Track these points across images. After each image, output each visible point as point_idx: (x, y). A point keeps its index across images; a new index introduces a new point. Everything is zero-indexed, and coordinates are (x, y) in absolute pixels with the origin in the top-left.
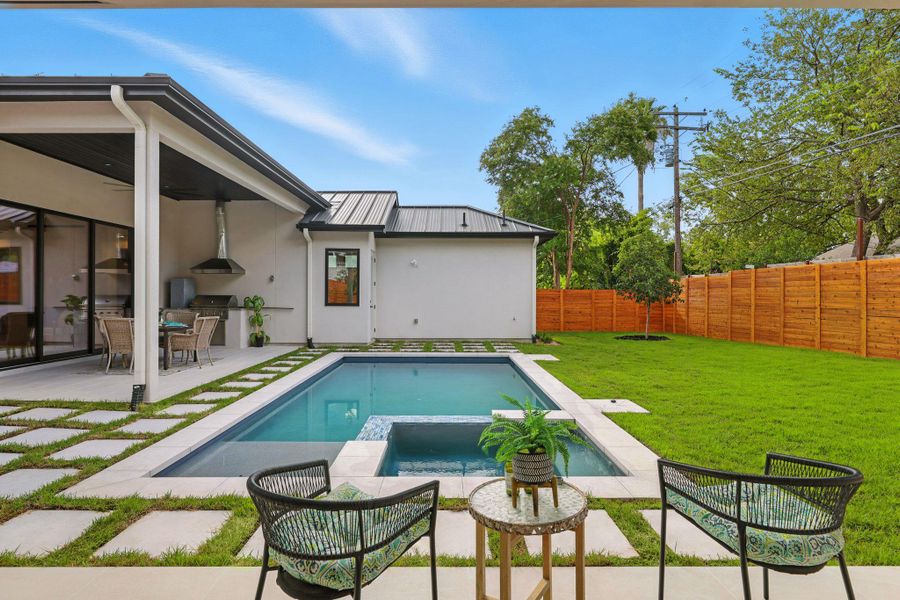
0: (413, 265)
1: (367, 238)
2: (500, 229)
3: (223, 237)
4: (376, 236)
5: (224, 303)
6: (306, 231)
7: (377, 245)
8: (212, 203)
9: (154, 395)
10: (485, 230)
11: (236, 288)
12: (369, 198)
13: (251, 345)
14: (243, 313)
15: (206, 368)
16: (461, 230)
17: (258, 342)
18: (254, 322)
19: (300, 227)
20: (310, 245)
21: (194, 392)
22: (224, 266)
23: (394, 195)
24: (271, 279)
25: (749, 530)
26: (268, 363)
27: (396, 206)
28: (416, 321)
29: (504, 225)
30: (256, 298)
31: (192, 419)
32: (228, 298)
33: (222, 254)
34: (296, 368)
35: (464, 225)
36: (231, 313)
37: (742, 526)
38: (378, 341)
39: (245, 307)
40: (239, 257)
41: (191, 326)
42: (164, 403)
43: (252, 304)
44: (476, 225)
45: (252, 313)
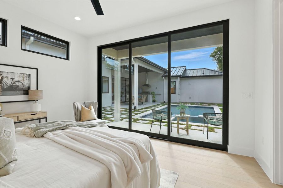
0: (189, 84)
1: (177, 79)
2: (213, 74)
3: (147, 80)
4: (180, 78)
5: (147, 93)
6: (164, 77)
7: (180, 80)
8: (145, 73)
9: (137, 108)
10: (209, 75)
11: (150, 90)
12: (179, 68)
13: (153, 102)
14: (151, 95)
15: (145, 105)
16: (202, 75)
17: (154, 101)
18: (153, 97)
19: (162, 77)
20: (165, 81)
21: (143, 109)
22: (148, 86)
23: (185, 67)
24: (157, 88)
25: (209, 120)
26: (156, 105)
27: (186, 70)
28: (190, 98)
29: (215, 73)
30: (154, 92)
31: (143, 112)
32: (148, 92)
33: (147, 83)
34: (161, 106)
35: (203, 74)
36: (149, 95)
37: (208, 119)
38: (180, 102)
39: (152, 94)
40: (150, 84)
41: (142, 97)
42: (139, 110)
43: (153, 93)
44: (207, 73)
45: (153, 95)
